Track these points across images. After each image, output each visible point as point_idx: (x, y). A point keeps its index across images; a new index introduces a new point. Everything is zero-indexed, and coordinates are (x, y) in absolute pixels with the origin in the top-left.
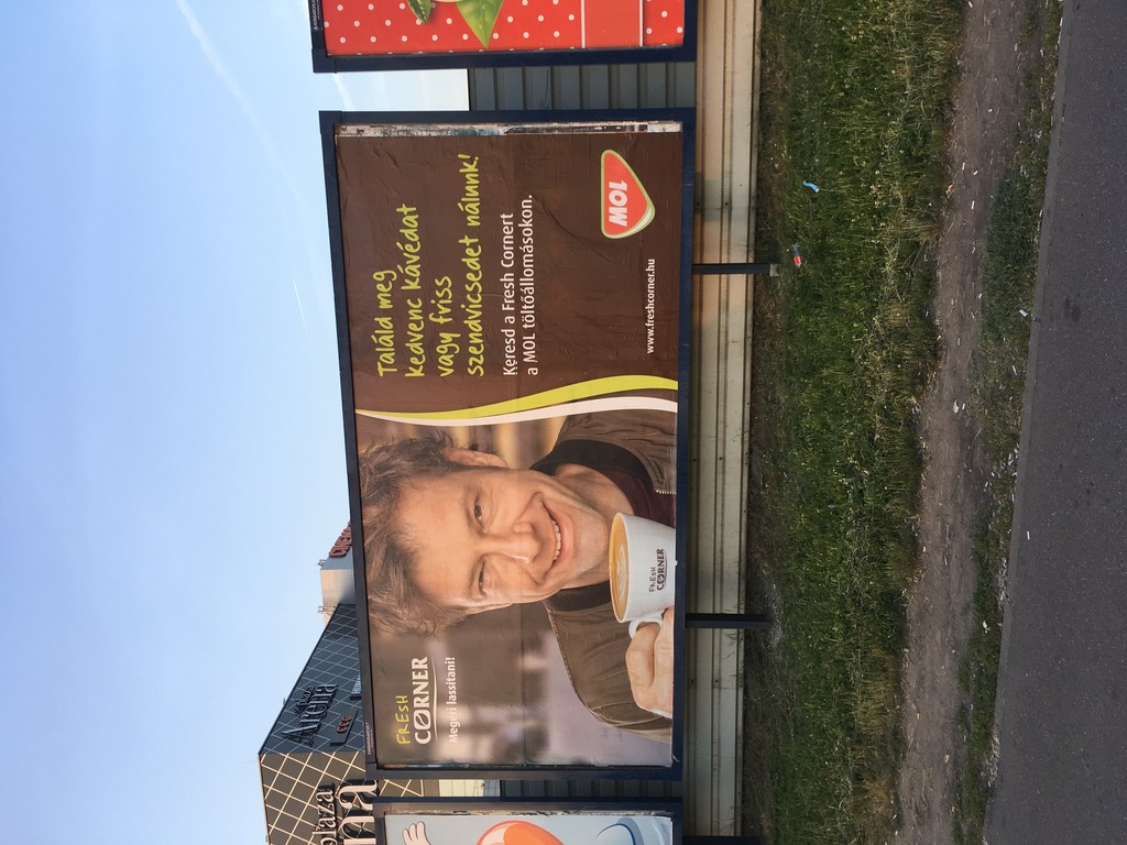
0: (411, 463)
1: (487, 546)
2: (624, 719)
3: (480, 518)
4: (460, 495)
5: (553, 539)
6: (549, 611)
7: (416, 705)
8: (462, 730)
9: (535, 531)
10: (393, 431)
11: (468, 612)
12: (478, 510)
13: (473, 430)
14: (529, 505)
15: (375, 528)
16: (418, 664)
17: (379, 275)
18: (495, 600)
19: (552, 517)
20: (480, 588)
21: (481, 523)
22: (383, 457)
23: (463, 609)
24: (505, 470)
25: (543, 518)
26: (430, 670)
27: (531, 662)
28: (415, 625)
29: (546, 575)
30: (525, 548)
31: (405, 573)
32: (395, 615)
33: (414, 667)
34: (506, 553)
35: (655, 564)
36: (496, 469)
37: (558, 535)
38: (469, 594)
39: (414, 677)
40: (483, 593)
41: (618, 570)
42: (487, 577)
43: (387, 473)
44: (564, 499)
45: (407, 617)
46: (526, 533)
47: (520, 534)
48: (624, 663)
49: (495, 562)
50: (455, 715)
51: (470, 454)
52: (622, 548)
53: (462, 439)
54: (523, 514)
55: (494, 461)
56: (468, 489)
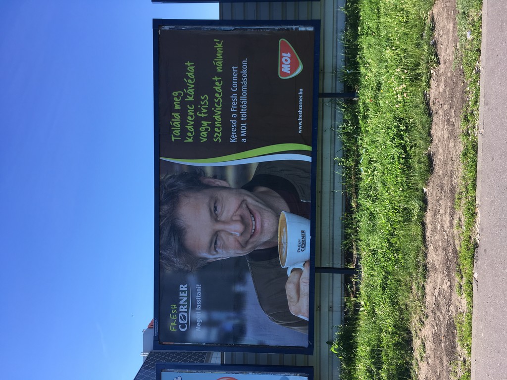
0: (185, 184)
1: (219, 227)
2: (284, 321)
3: (216, 212)
4: (207, 200)
5: (251, 224)
6: (248, 261)
7: (180, 310)
8: (203, 324)
9: (243, 220)
10: (177, 168)
11: (208, 261)
12: (215, 208)
13: (215, 168)
14: (240, 206)
15: (166, 217)
16: (183, 287)
17: (175, 94)
18: (222, 255)
19: (251, 212)
20: (215, 248)
21: (216, 215)
22: (171, 181)
23: (206, 259)
24: (229, 188)
25: (247, 213)
26: (188, 291)
27: (239, 288)
28: (182, 266)
29: (247, 243)
30: (237, 228)
31: (179, 240)
32: (173, 261)
33: (181, 289)
34: (229, 231)
35: (301, 238)
36: (225, 188)
37: (254, 222)
38: (209, 252)
39: (181, 295)
40: (216, 251)
41: (282, 241)
42: (218, 243)
43: (172, 189)
44: (257, 204)
45: (179, 262)
46: (238, 221)
47: (235, 221)
48: (284, 290)
49: (223, 235)
50: (200, 316)
51: (213, 180)
52: (284, 230)
53: (209, 172)
54: (237, 210)
55: (223, 183)
56: (211, 197)
